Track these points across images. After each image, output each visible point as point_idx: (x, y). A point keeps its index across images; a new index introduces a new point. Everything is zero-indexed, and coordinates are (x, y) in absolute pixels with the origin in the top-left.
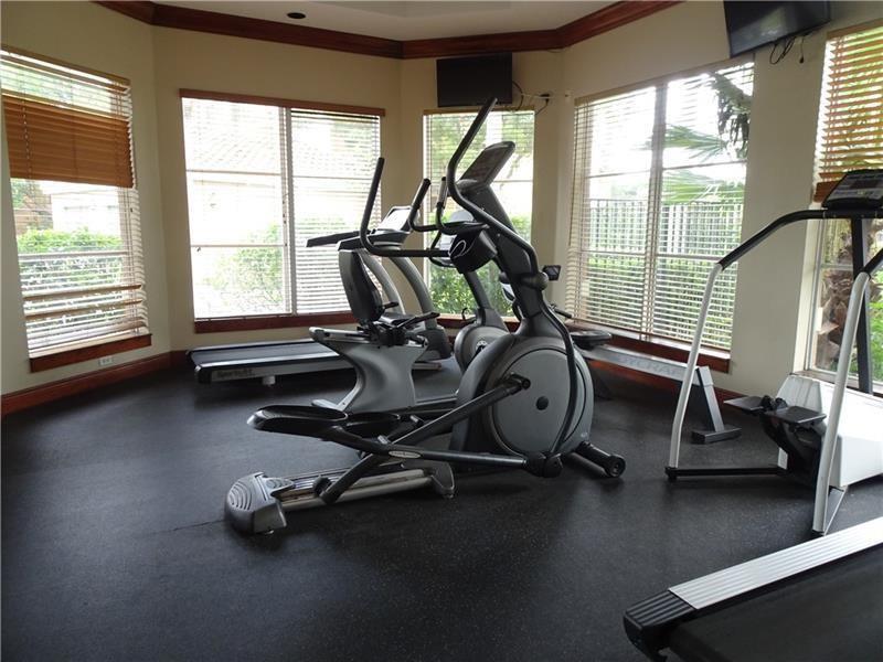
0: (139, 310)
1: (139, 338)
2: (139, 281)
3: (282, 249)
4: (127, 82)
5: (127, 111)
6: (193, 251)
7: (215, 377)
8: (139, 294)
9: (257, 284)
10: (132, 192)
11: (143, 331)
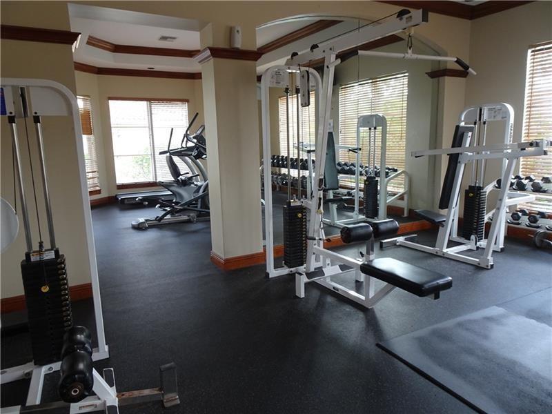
0: (96, 180)
1: (96, 191)
2: (95, 170)
3: (150, 157)
4: (89, 96)
5: (89, 107)
6: (115, 158)
7: (126, 202)
8: (96, 175)
9: (142, 172)
10: (92, 137)
11: (98, 188)
